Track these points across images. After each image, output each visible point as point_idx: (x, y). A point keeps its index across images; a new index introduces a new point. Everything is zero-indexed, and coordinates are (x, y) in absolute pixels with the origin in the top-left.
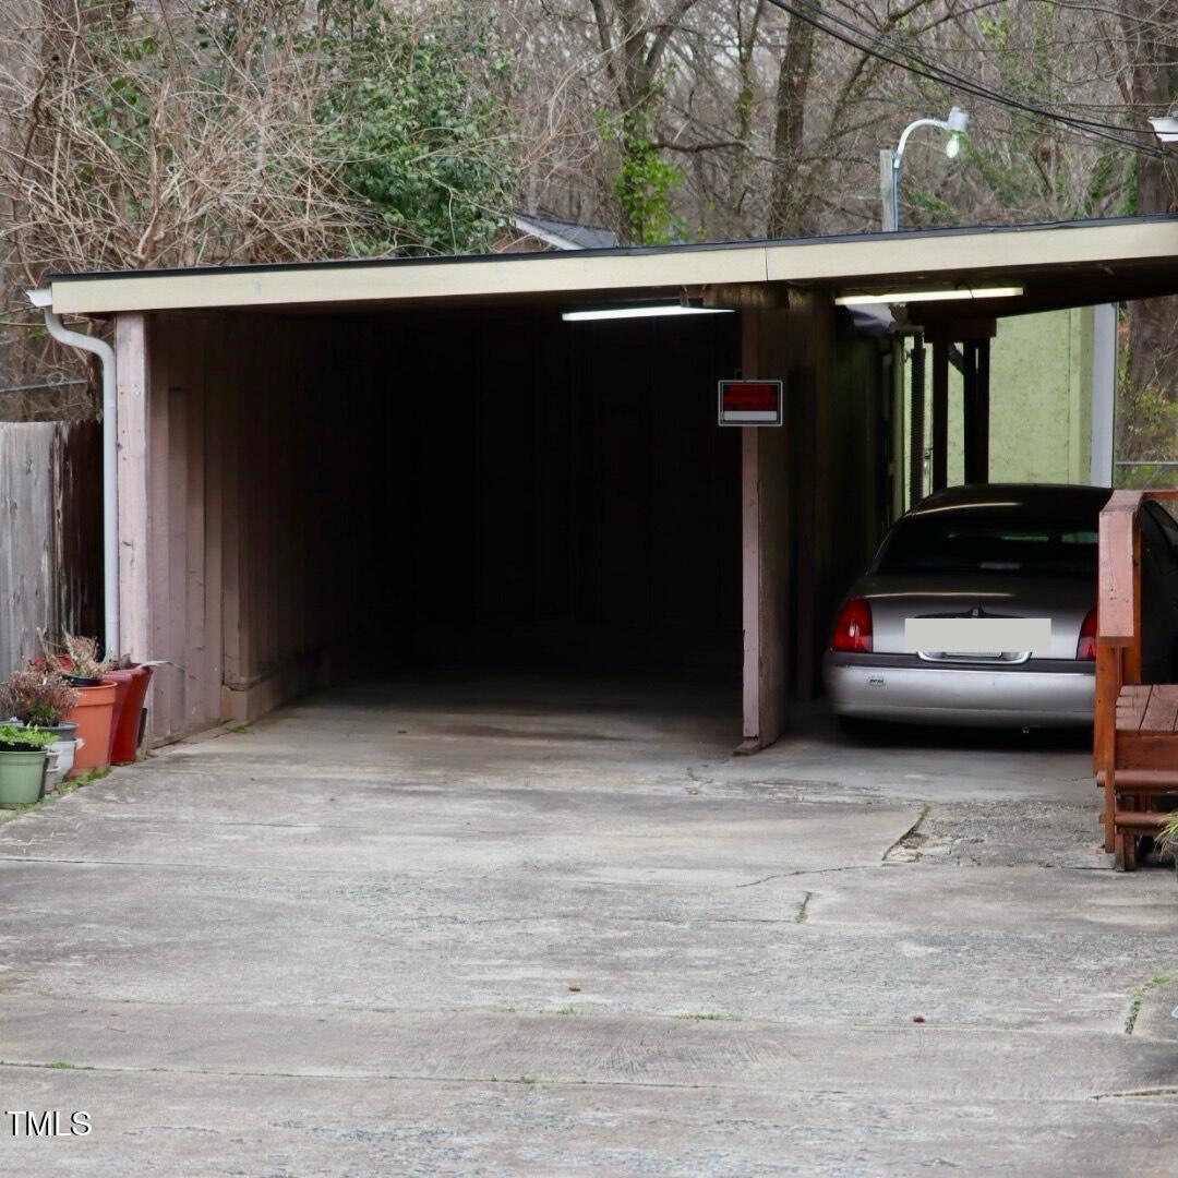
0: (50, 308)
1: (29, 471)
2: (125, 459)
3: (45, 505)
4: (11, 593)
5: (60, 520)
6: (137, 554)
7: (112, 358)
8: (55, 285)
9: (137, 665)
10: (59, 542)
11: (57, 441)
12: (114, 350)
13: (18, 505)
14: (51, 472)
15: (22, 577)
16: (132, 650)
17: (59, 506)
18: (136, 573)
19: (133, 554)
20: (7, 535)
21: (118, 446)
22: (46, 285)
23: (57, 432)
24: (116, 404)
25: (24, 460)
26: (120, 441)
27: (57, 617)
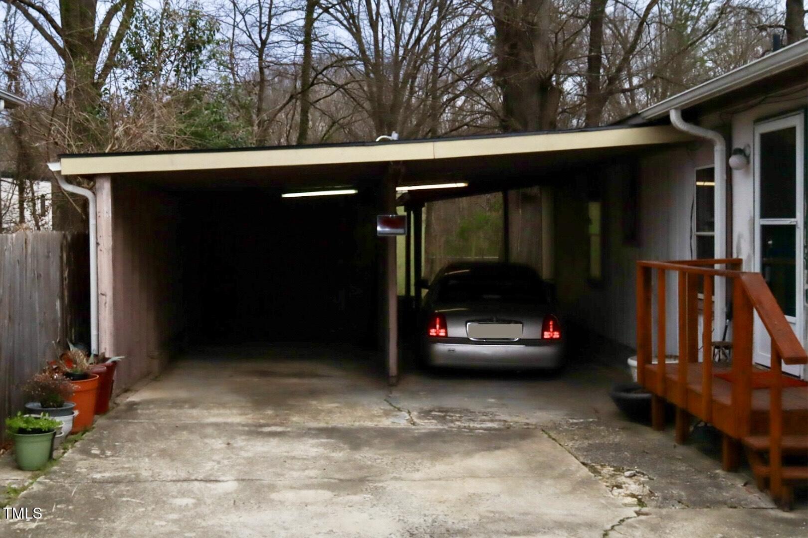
0: (59, 172)
1: (48, 257)
2: (101, 250)
3: (58, 274)
4: (38, 321)
5: (67, 282)
6: (108, 299)
7: (94, 199)
8: (63, 160)
9: (108, 359)
10: (66, 293)
11: (65, 242)
12: (94, 194)
13: (42, 275)
14: (61, 257)
15: (45, 314)
16: (105, 349)
17: (66, 274)
18: (107, 309)
19: (106, 300)
20: (35, 292)
21: (97, 244)
22: (58, 160)
23: (65, 236)
24: (96, 222)
25: (46, 251)
26: (99, 241)
27: (65, 332)
